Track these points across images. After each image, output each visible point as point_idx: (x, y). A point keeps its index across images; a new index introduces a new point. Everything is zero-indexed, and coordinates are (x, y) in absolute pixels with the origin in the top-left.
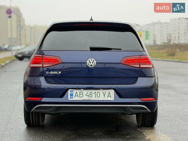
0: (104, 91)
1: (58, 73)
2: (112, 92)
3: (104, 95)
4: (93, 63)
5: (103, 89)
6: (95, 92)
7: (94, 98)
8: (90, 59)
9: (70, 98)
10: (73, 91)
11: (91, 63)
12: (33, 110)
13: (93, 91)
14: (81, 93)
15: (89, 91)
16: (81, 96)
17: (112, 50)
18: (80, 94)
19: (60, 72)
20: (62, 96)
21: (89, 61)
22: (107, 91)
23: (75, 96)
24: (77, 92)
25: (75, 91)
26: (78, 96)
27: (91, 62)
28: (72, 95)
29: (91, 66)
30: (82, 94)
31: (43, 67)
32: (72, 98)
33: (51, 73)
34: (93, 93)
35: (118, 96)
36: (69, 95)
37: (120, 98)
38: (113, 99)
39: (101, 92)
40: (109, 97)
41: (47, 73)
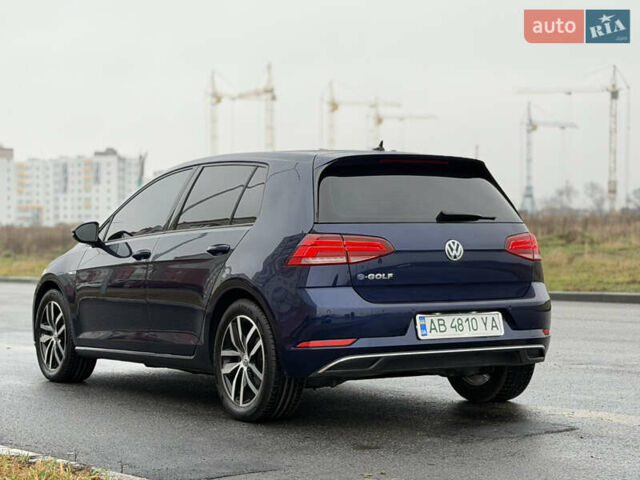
0: (484, 315)
1: (386, 276)
2: (498, 316)
3: (485, 324)
4: (457, 250)
5: (480, 310)
6: (468, 320)
7: (465, 334)
8: (450, 242)
9: (423, 335)
10: (424, 318)
11: (455, 252)
12: (320, 371)
13: (464, 317)
14: (441, 322)
15: (456, 317)
16: (442, 328)
17: (480, 221)
18: (439, 325)
19: (390, 275)
20: (403, 332)
21: (450, 245)
22: (489, 316)
23: (431, 329)
24: (432, 322)
25: (428, 319)
26: (435, 329)
27: (454, 248)
28: (423, 327)
29: (455, 257)
30: (443, 325)
31: (348, 263)
32: (426, 335)
33: (371, 276)
34: (464, 320)
35: (508, 326)
36: (418, 327)
37: (514, 329)
38: (502, 333)
39: (479, 317)
40: (495, 329)
41: (361, 277)
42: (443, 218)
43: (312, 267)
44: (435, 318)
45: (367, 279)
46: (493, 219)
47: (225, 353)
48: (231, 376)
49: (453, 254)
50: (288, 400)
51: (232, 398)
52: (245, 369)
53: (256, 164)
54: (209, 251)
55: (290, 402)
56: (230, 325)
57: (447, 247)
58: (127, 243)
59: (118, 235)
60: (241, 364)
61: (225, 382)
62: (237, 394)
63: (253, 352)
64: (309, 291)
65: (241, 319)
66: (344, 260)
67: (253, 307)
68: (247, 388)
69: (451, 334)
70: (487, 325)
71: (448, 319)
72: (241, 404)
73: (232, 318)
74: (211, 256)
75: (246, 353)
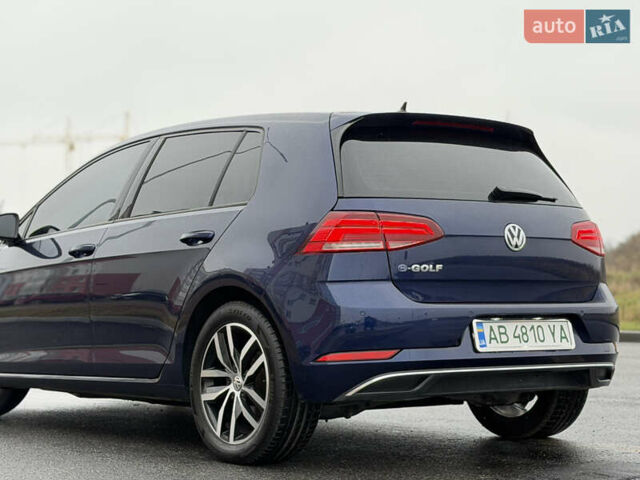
0: (552, 323)
1: (434, 267)
2: (568, 326)
3: (553, 334)
4: (518, 237)
5: (547, 316)
6: (533, 327)
7: (531, 346)
8: (510, 226)
9: (481, 346)
10: (481, 324)
11: (516, 239)
13: (528, 324)
14: (502, 330)
15: (519, 323)
16: (504, 338)
17: (539, 202)
18: (500, 334)
19: (439, 267)
20: (456, 342)
21: (510, 230)
22: (557, 323)
23: (491, 339)
24: (491, 329)
25: (487, 325)
26: (496, 339)
27: (515, 234)
28: (482, 336)
29: (516, 246)
30: (505, 333)
31: (387, 250)
32: (485, 346)
33: (415, 268)
34: (529, 328)
35: (579, 338)
36: (476, 336)
37: (584, 342)
38: (573, 347)
39: (546, 324)
40: (564, 340)
41: (403, 268)
42: (498, 196)
43: (335, 255)
44: (495, 323)
45: (410, 270)
46: (553, 200)
47: (205, 373)
48: (215, 405)
49: (514, 243)
50: (299, 433)
51: (218, 433)
52: (237, 394)
53: (244, 129)
54: (184, 241)
55: (301, 437)
56: (215, 337)
57: (507, 232)
58: (53, 239)
59: (43, 231)
60: (231, 388)
61: (206, 412)
62: (225, 428)
63: (251, 372)
64: (331, 287)
65: (234, 329)
66: (380, 245)
67: (250, 311)
68: (241, 419)
69: (514, 346)
70: (553, 337)
71: (511, 326)
72: (232, 441)
73: (218, 326)
74: (185, 246)
75: (239, 373)
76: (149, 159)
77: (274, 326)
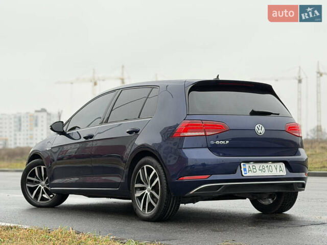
0: (276, 164)
1: (225, 142)
2: (283, 165)
3: (276, 169)
5: (274, 162)
6: (267, 166)
7: (267, 174)
8: (258, 125)
10: (245, 165)
11: (260, 130)
12: (191, 193)
13: (265, 165)
14: (254, 167)
15: (262, 165)
16: (255, 170)
17: (272, 115)
18: (253, 169)
19: (227, 142)
20: (234, 172)
21: (258, 127)
22: (278, 165)
23: (249, 171)
24: (249, 167)
25: (247, 165)
26: (251, 171)
27: (260, 128)
28: (245, 170)
29: (260, 133)
31: (206, 135)
32: (246, 174)
33: (217, 142)
35: (288, 171)
36: (242, 169)
37: (291, 172)
38: (285, 174)
39: (273, 165)
40: (281, 171)
41: (212, 142)
42: (254, 113)
43: (186, 138)
44: (251, 165)
45: (215, 144)
46: (278, 114)
47: (136, 186)
48: (140, 198)
49: (259, 132)
50: (173, 209)
51: (141, 209)
52: (149, 194)
53: (152, 87)
54: (128, 132)
55: (173, 211)
56: (140, 171)
57: (256, 128)
58: (77, 132)
59: (74, 128)
60: (146, 191)
61: (137, 201)
62: (144, 207)
63: (153, 184)
64: (184, 151)
65: (146, 167)
66: (203, 134)
67: (154, 161)
68: (150, 203)
69: (259, 174)
70: (277, 170)
71: (257, 166)
72: (146, 212)
73: (141, 167)
74: (128, 135)
75: (149, 185)
76: (115, 99)
77: (162, 166)
